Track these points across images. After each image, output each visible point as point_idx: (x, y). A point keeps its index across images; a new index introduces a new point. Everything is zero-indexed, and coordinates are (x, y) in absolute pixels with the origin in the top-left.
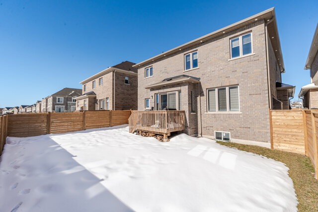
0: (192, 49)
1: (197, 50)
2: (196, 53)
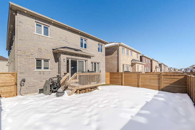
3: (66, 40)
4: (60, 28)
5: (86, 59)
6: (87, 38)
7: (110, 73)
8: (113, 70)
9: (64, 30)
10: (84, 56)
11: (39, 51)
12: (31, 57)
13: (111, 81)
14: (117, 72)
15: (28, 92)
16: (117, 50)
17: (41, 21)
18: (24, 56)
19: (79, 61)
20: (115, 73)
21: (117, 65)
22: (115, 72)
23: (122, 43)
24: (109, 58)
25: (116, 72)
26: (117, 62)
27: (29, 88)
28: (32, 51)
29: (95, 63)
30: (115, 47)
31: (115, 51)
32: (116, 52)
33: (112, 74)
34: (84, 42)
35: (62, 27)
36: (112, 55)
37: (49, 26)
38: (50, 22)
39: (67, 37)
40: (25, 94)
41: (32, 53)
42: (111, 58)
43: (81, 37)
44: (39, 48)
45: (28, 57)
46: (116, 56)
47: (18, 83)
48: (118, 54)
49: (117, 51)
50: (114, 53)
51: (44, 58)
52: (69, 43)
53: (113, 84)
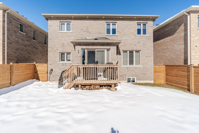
0: (112, 20)
1: (116, 22)
2: (115, 24)
3: (88, 31)
4: (81, 20)
5: (109, 47)
6: (115, 20)
7: (165, 65)
8: (176, 61)
9: (85, 21)
10: (105, 44)
11: (62, 46)
12: (56, 52)
13: (167, 80)
14: (185, 64)
15: (55, 79)
16: (183, 24)
17: (64, 20)
18: (52, 51)
19: (97, 51)
20: (179, 66)
21: (183, 51)
22: (180, 64)
23: (193, 6)
24: (169, 40)
25: (183, 64)
26: (183, 46)
27: (55, 76)
28: (57, 47)
29: (131, 52)
30: (179, 19)
31: (180, 26)
32: (182, 27)
33: (169, 67)
34: (111, 27)
35: (82, 18)
36: (174, 36)
37: (71, 22)
38: (70, 18)
39: (89, 27)
40: (52, 81)
41: (57, 49)
42: (173, 40)
43: (106, 22)
44: (63, 43)
45: (54, 52)
46: (183, 34)
47: (49, 72)
48: (186, 30)
49: (185, 25)
50: (178, 30)
51: (66, 51)
52: (90, 32)
53: (171, 85)
